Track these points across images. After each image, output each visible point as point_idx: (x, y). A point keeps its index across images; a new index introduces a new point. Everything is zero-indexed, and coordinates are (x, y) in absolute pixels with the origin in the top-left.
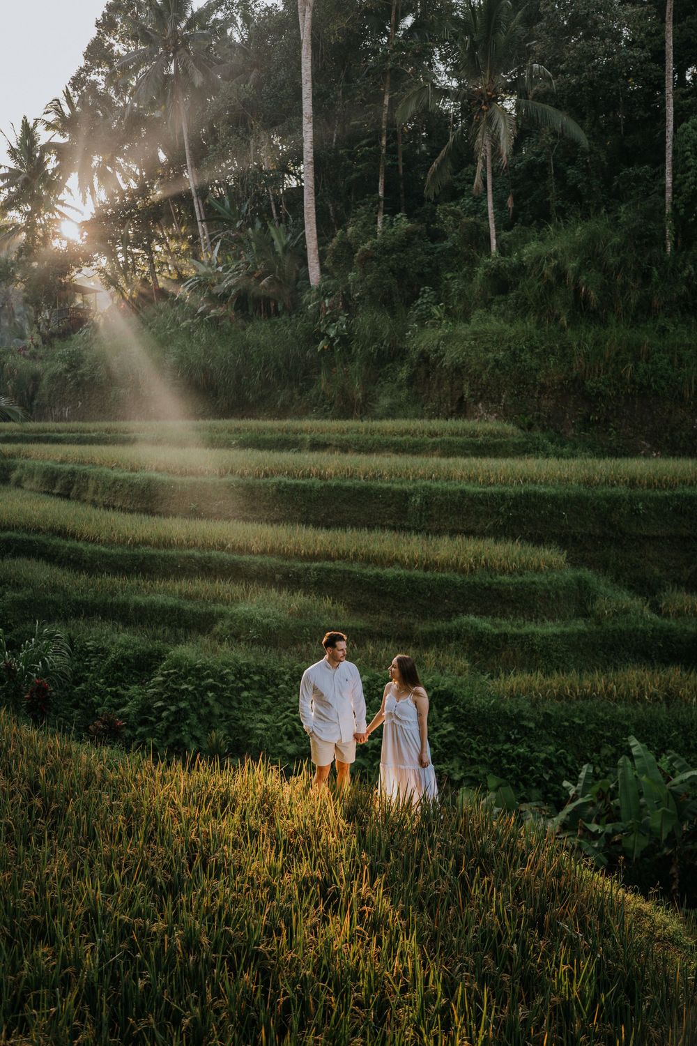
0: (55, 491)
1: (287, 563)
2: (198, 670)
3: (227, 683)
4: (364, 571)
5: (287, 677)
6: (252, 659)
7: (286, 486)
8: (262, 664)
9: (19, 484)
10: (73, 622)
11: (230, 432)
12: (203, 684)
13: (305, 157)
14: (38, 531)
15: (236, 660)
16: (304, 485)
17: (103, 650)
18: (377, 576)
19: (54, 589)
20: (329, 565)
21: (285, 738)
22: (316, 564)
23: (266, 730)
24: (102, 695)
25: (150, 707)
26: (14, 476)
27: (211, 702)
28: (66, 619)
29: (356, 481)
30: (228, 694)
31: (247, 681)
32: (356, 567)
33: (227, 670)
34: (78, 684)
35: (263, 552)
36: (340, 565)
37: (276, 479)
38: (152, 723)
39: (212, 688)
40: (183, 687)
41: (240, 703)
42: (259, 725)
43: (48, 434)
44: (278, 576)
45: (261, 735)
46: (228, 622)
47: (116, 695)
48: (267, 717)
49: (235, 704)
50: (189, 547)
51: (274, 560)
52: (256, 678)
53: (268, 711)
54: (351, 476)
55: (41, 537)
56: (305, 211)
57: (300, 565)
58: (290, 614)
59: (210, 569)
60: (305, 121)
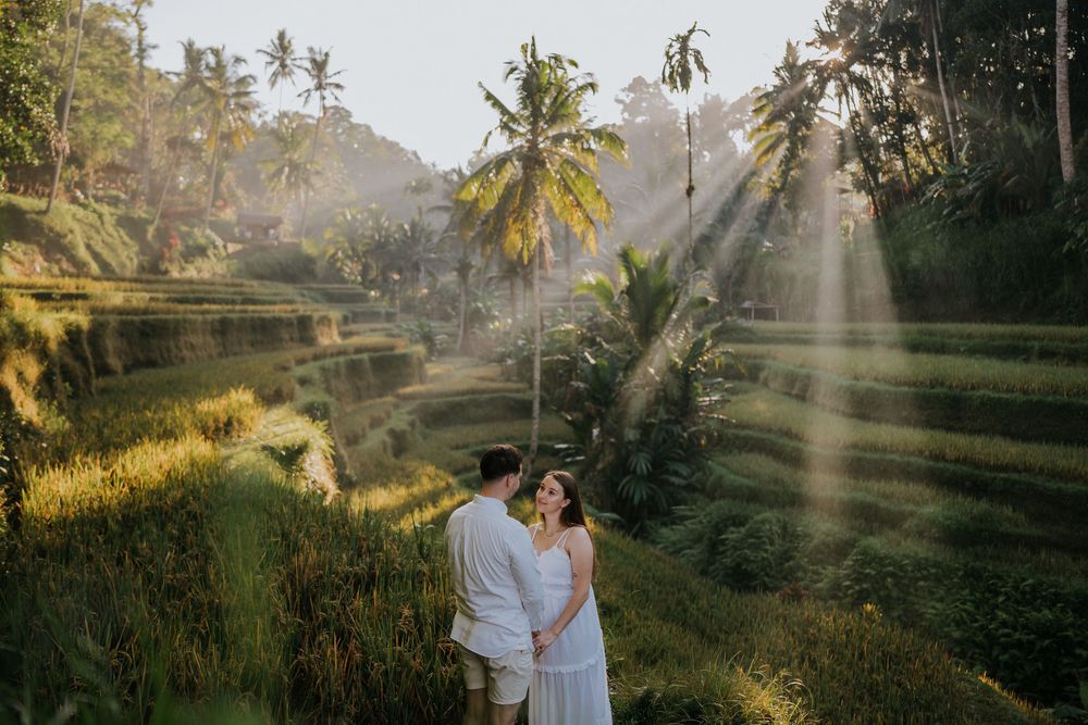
0: (794, 392)
1: (976, 472)
2: (881, 559)
3: (906, 572)
4: (1047, 484)
5: (961, 573)
6: (931, 554)
7: (990, 399)
8: (940, 559)
9: (765, 384)
10: (788, 509)
11: (961, 337)
12: (884, 570)
13: (1058, 51)
14: (770, 431)
15: (916, 554)
16: (1007, 399)
17: (810, 535)
18: (1059, 490)
19: (776, 481)
20: (1015, 476)
21: (953, 624)
22: (1002, 475)
23: (936, 615)
24: (805, 571)
25: (839, 585)
26: (762, 375)
27: (890, 586)
28: (783, 507)
29: (1058, 397)
30: (906, 581)
31: (925, 572)
32: (1039, 480)
33: (907, 561)
34: (788, 561)
35: (957, 461)
36: (1024, 477)
37: (981, 392)
38: (841, 599)
39: (893, 575)
40: (867, 571)
41: (916, 590)
42: (930, 611)
43: (796, 335)
44: (967, 483)
45: (930, 619)
46: (915, 521)
47: (816, 573)
48: (938, 605)
49: (912, 590)
50: (892, 452)
51: (965, 468)
52: (933, 571)
53: (941, 600)
54: (1055, 392)
55: (772, 436)
56: (1058, 106)
57: (988, 474)
58: (972, 518)
59: (909, 473)
60: (1059, 15)
